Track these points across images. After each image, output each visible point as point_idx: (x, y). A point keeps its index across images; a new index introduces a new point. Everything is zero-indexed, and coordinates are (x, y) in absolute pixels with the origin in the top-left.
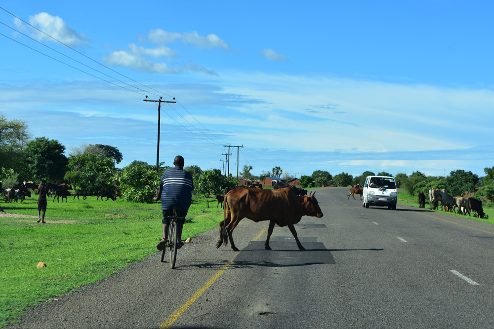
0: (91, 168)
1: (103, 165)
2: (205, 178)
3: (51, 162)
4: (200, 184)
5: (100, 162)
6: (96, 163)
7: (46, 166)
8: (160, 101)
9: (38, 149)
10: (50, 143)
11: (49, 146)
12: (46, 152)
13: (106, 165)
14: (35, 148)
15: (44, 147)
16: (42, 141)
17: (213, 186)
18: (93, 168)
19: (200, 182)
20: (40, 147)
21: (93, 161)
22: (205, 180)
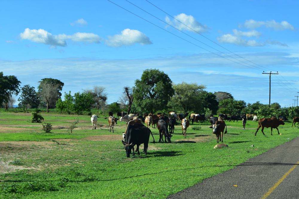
0: (231, 106)
1: (237, 105)
2: (293, 111)
3: (210, 104)
4: (290, 114)
5: (236, 103)
6: (234, 104)
7: (207, 105)
8: (270, 74)
9: (203, 97)
10: (209, 94)
11: (209, 96)
12: (207, 99)
13: (238, 105)
14: (201, 97)
15: (206, 96)
16: (205, 93)
17: (297, 115)
18: (232, 106)
19: (290, 113)
20: (204, 96)
21: (231, 102)
22: (293, 112)
